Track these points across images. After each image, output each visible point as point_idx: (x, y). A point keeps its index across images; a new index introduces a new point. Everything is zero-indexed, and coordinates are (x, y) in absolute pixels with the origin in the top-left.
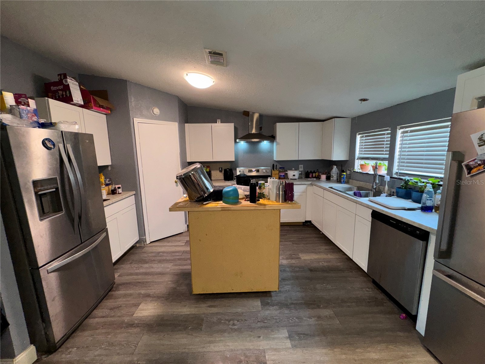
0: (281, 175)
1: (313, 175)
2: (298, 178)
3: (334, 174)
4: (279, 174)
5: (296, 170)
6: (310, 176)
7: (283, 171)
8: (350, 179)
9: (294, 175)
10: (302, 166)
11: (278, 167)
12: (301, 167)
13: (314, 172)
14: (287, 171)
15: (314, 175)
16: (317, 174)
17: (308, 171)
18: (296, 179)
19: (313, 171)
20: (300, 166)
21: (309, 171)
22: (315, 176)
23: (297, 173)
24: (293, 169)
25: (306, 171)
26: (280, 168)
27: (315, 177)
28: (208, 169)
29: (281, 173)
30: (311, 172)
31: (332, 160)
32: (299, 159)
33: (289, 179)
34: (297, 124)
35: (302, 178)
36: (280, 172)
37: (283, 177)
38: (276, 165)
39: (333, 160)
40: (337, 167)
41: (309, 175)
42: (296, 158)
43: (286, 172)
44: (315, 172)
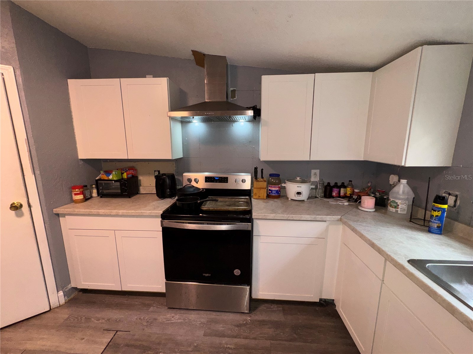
0: (271, 191)
1: (340, 192)
2: (307, 197)
3: (399, 199)
4: (267, 187)
5: (303, 182)
6: (334, 194)
7: (277, 181)
8: (456, 220)
9: (299, 193)
10: (318, 171)
11: (266, 174)
12: (315, 174)
13: (343, 186)
14: (285, 183)
15: (342, 191)
16: (348, 189)
17: (329, 183)
18: (303, 200)
19: (339, 184)
20: (313, 171)
21: (332, 184)
22: (346, 193)
23: (305, 189)
24: (298, 179)
25: (326, 184)
26: (271, 175)
27: (345, 197)
28: (125, 174)
29: (271, 187)
30: (336, 186)
31: (403, 164)
32: (312, 159)
33: (288, 198)
34: (310, 77)
35: (316, 197)
36: (269, 183)
37: (277, 195)
38: (262, 170)
39: (407, 165)
40: (408, 183)
41: (331, 191)
42: (304, 157)
43: (283, 185)
44: (345, 184)
